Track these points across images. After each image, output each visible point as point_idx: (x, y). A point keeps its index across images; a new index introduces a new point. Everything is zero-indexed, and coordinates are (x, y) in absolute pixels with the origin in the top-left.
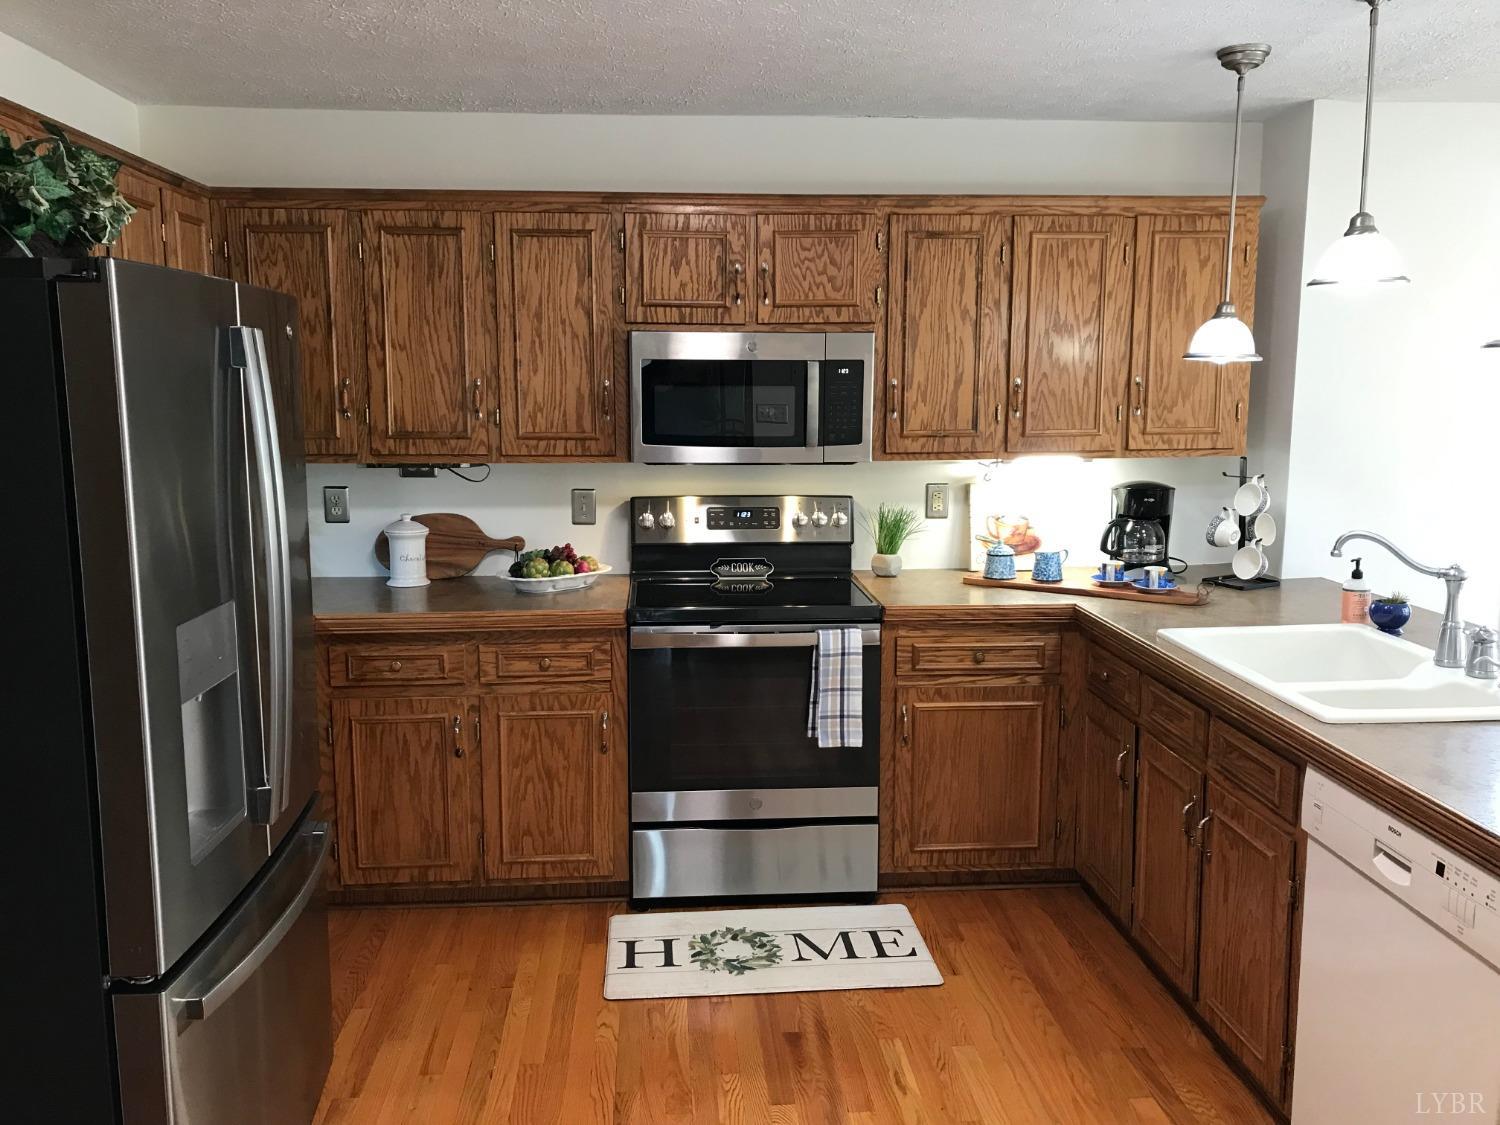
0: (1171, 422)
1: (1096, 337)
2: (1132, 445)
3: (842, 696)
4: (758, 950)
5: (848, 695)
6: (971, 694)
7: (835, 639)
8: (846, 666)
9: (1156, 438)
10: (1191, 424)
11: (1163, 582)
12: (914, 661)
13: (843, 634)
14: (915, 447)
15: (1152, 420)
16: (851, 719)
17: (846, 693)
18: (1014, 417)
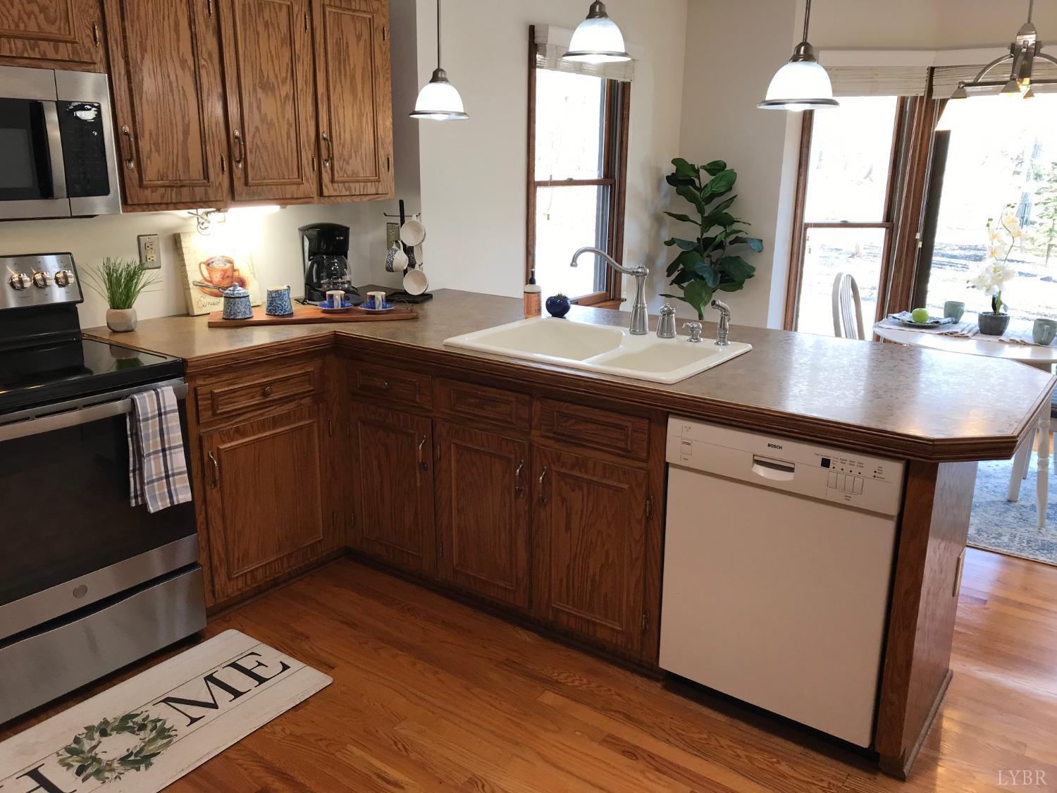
0: (350, 173)
1: (291, 96)
2: (326, 193)
3: (165, 456)
4: (142, 733)
5: (171, 454)
6: (263, 426)
7: (151, 400)
8: (164, 426)
9: (341, 185)
10: (361, 174)
11: (384, 303)
12: (213, 407)
13: (157, 394)
14: (155, 197)
15: (337, 172)
16: (176, 477)
17: (168, 452)
18: (237, 167)
